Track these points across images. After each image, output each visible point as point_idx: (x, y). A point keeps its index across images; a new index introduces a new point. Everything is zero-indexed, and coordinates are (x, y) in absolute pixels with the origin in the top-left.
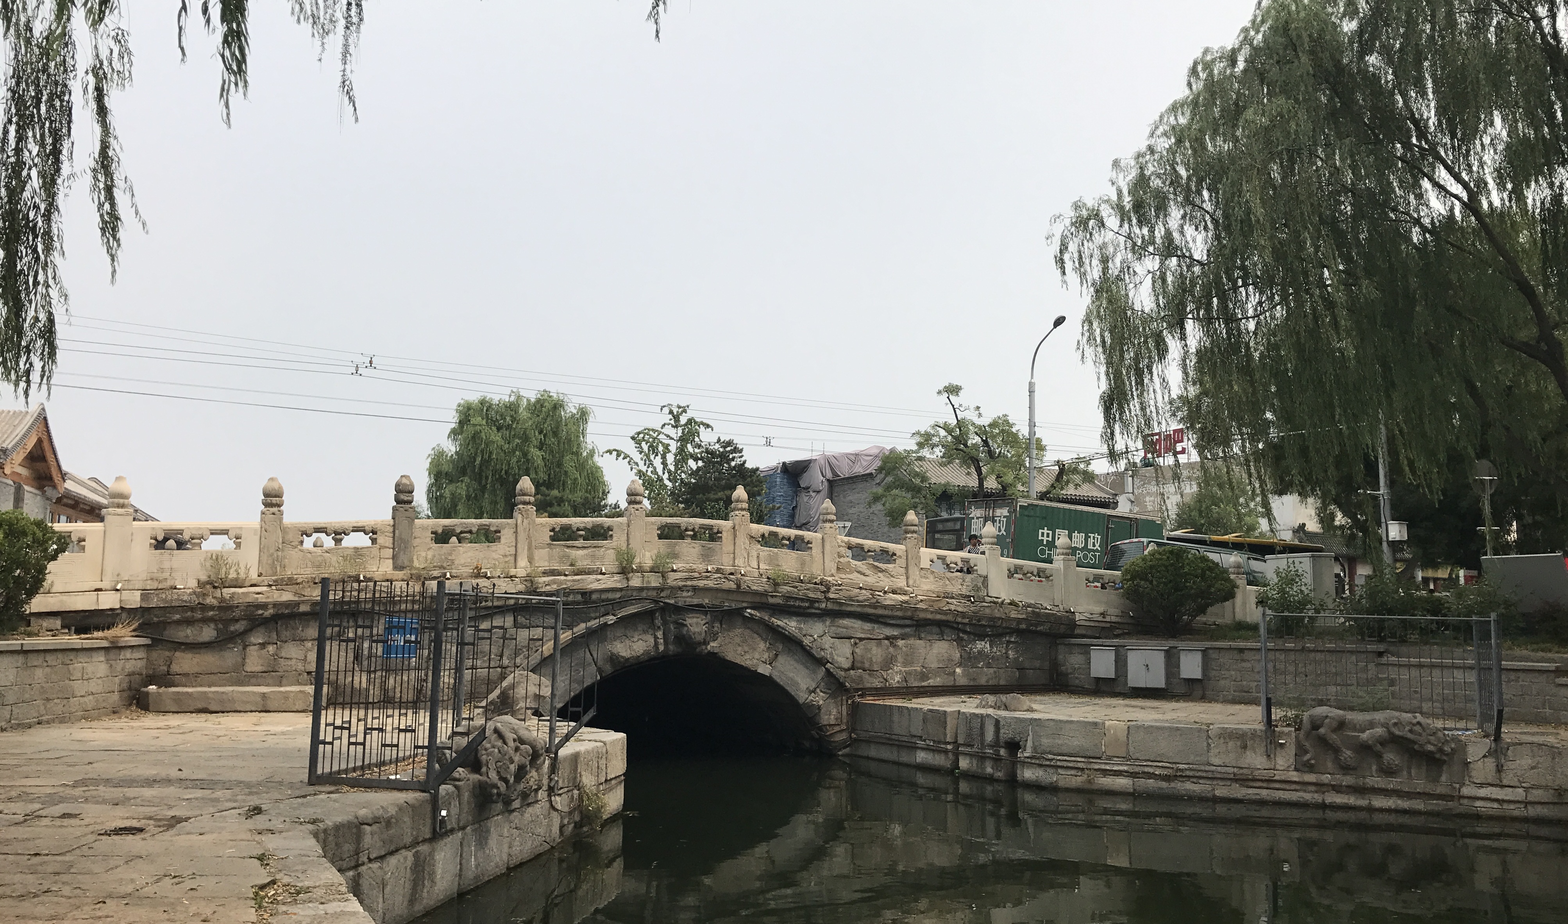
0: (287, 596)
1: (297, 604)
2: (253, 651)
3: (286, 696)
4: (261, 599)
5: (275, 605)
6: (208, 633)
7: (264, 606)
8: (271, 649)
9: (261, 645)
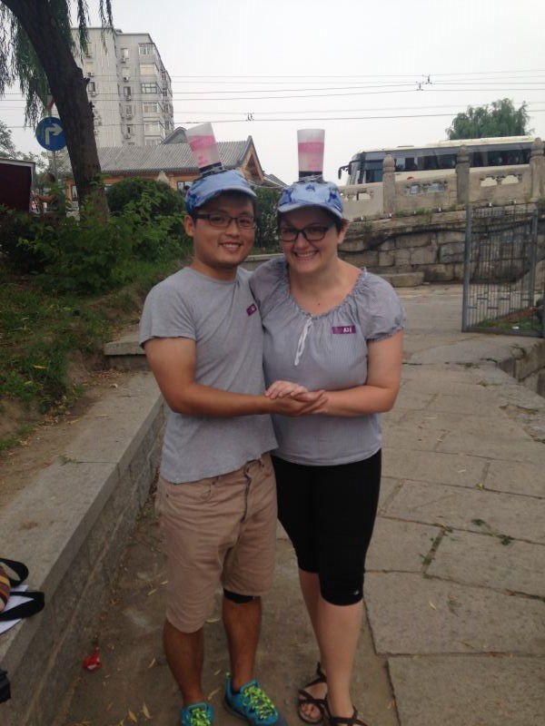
0: (400, 223)
1: (405, 228)
2: (383, 255)
3: (402, 278)
4: (386, 226)
5: (393, 229)
6: (360, 246)
7: (387, 230)
8: (392, 253)
9: (387, 251)
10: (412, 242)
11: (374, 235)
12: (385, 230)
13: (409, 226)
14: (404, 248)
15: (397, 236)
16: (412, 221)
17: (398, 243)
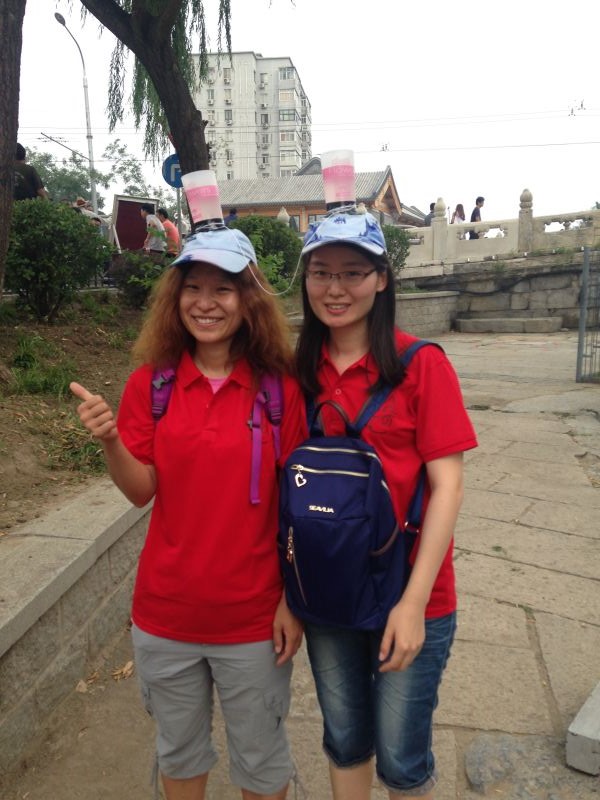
0: (536, 263)
1: (542, 268)
5: (528, 269)
6: (490, 287)
8: (526, 296)
9: (521, 294)
10: (550, 283)
11: (506, 275)
12: (519, 270)
13: (546, 267)
14: (540, 290)
15: (533, 276)
16: (549, 261)
17: (533, 284)
